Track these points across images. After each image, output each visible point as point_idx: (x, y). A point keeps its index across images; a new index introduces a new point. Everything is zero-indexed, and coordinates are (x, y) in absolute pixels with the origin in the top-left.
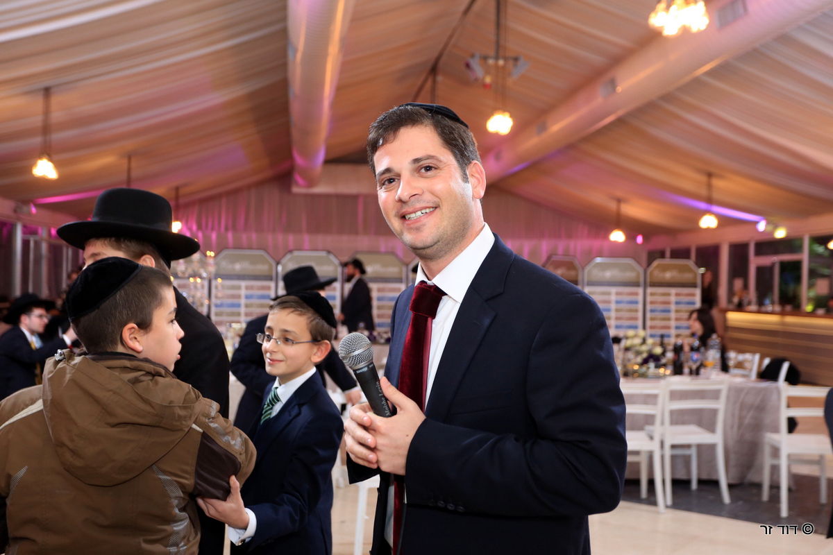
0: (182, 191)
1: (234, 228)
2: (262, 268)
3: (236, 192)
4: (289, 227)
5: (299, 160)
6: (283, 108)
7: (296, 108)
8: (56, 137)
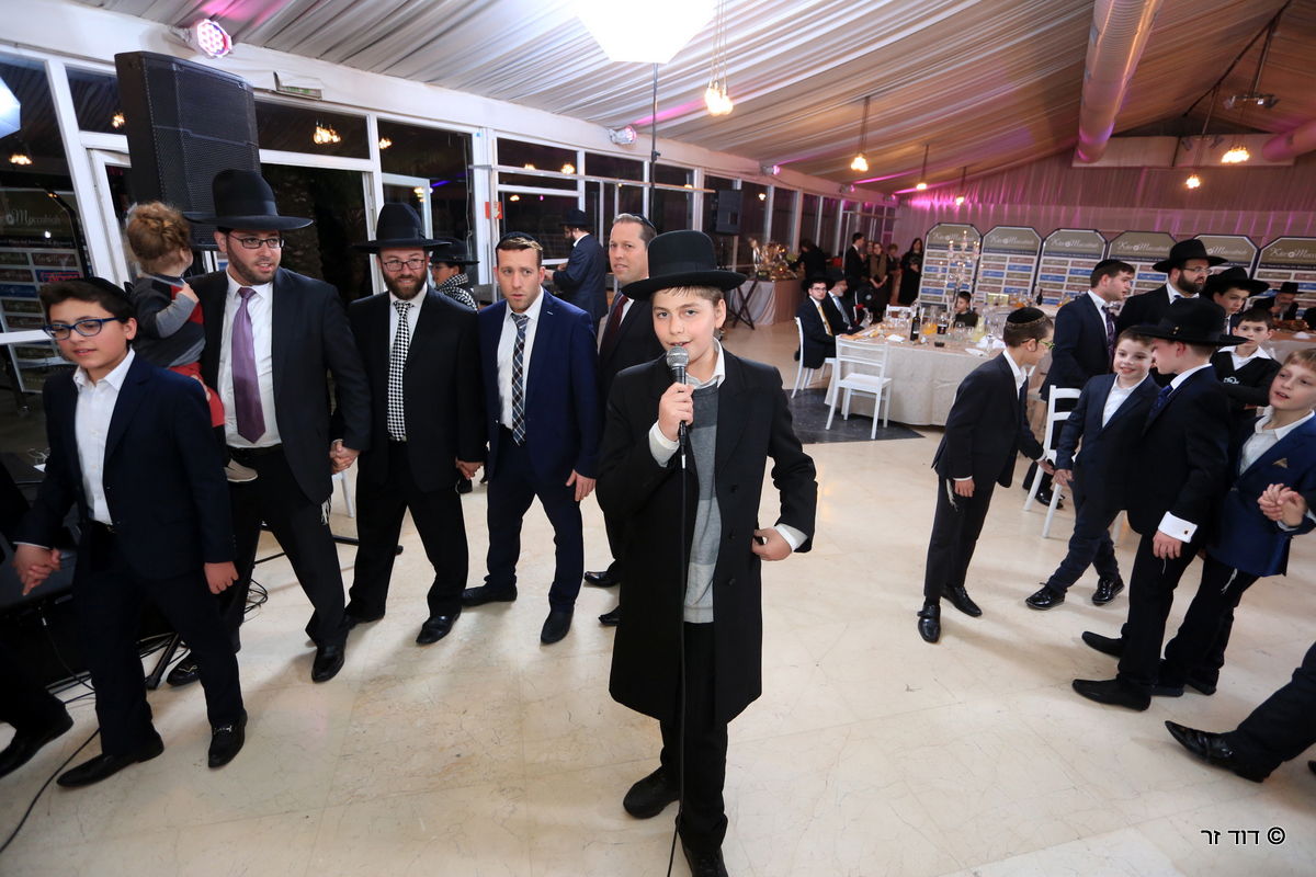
0: (968, 170)
1: (1011, 202)
2: (1028, 243)
3: (1018, 168)
4: (1063, 200)
5: (1084, 137)
6: (1077, 89)
7: (1089, 89)
8: (870, 135)
